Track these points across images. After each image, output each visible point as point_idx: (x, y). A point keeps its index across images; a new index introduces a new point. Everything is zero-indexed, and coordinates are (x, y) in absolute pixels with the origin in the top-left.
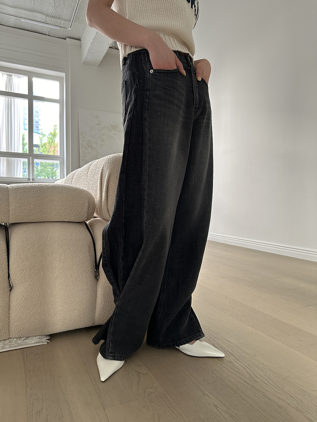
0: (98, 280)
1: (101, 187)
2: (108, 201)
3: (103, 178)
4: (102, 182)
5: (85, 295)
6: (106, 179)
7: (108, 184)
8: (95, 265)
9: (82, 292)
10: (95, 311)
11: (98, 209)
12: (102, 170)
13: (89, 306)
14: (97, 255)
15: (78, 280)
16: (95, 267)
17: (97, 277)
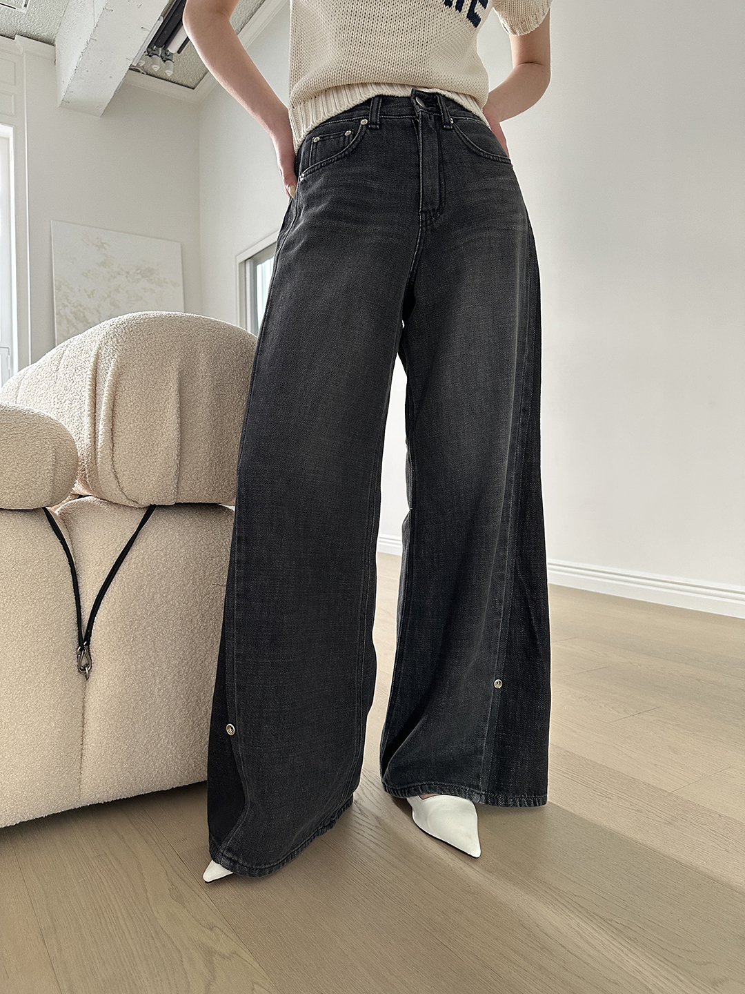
0: (87, 677)
1: (95, 408)
2: (113, 446)
3: (100, 379)
4: (97, 392)
5: (48, 724)
6: (107, 383)
8: (76, 633)
9: (37, 714)
10: (81, 767)
11: (87, 471)
12: (97, 357)
13: (62, 754)
14: (82, 603)
15: (26, 680)
16: (76, 640)
17: (84, 670)
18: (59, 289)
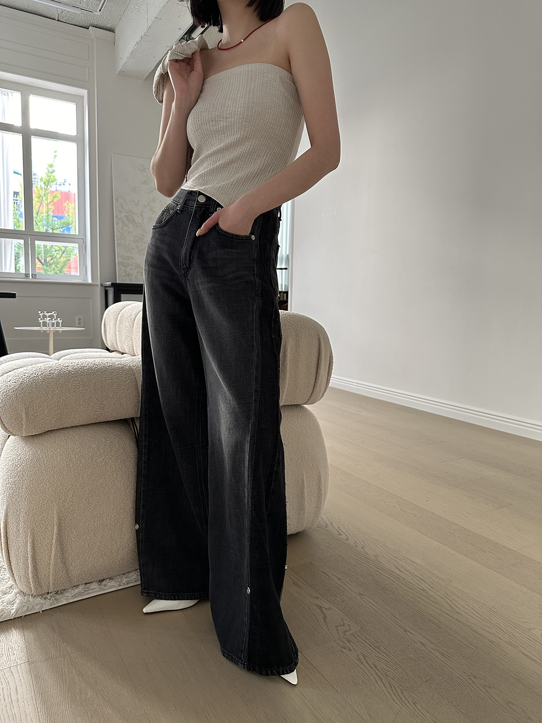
18: (117, 200)
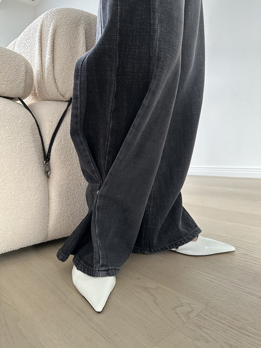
0: (48, 177)
3: (44, 35)
5: (34, 197)
6: (50, 34)
7: (54, 41)
8: (43, 155)
9: (28, 191)
10: (48, 220)
13: (41, 212)
15: (22, 173)
16: (43, 158)
17: (47, 173)
